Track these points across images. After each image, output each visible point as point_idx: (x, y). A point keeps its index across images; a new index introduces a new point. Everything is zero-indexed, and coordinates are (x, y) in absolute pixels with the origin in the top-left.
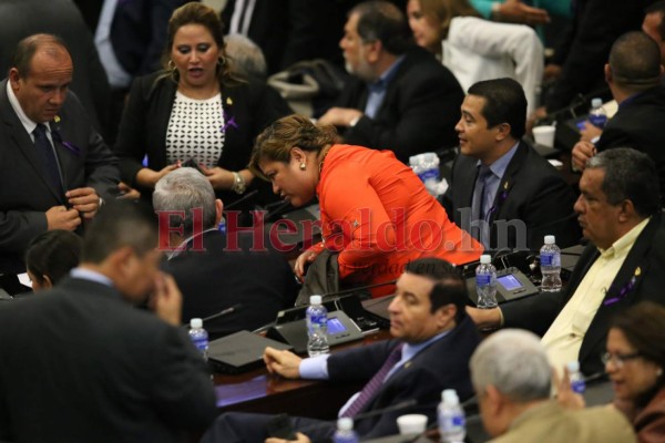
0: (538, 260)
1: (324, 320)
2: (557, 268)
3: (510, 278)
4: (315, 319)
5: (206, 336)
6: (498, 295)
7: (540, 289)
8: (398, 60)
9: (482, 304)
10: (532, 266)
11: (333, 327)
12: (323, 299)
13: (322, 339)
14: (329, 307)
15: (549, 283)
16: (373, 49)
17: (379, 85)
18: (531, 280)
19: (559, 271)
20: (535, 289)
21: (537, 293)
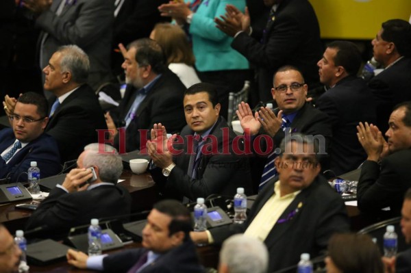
0: (233, 203)
1: (99, 235)
2: (244, 208)
3: (215, 213)
4: (94, 234)
5: (25, 241)
6: (208, 224)
7: (233, 221)
8: (157, 77)
9: (197, 228)
10: (229, 206)
11: (105, 240)
12: (99, 222)
13: (98, 246)
14: (102, 226)
15: (239, 217)
16: (146, 70)
17: (143, 92)
18: (228, 215)
19: (245, 211)
20: (230, 221)
21: (231, 223)
